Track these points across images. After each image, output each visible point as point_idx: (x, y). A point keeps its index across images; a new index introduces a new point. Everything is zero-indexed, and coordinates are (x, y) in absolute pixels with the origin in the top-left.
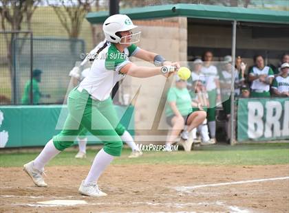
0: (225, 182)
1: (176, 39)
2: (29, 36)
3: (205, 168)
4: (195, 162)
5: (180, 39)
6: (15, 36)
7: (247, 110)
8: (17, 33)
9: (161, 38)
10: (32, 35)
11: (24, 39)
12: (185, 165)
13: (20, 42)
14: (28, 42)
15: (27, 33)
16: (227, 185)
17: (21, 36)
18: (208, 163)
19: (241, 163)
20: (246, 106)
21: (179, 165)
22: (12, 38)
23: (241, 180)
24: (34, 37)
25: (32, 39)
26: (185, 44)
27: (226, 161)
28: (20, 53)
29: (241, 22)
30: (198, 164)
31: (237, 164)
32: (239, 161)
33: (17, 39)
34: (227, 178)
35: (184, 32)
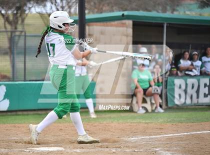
0: (160, 135)
1: (125, 35)
2: (23, 34)
3: (146, 125)
4: (139, 120)
5: (127, 36)
6: (13, 36)
7: (174, 85)
8: (15, 32)
9: (114, 35)
10: (25, 33)
11: (19, 36)
12: (132, 123)
13: (16, 38)
14: (22, 38)
15: (22, 32)
17: (17, 33)
18: (147, 121)
19: (170, 121)
20: (173, 82)
21: (128, 123)
22: (11, 35)
23: (171, 134)
24: (27, 34)
25: (25, 36)
26: (130, 39)
27: (161, 120)
28: (16, 46)
29: (170, 24)
30: (140, 122)
31: (168, 122)
32: (169, 120)
33: (15, 36)
34: (161, 132)
35: (130, 31)
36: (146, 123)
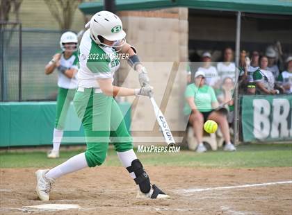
0: (230, 185)
1: (176, 31)
2: (18, 27)
3: (208, 170)
4: (197, 163)
5: (180, 31)
7: (253, 108)
8: (5, 24)
9: (159, 30)
10: (21, 27)
11: (12, 31)
12: (186, 167)
13: (7, 34)
14: (16, 35)
15: (15, 24)
16: (231, 189)
17: (9, 27)
18: (211, 164)
19: (246, 165)
20: (252, 103)
21: (180, 167)
23: (247, 183)
24: (23, 29)
25: (21, 31)
26: (185, 37)
27: (230, 163)
28: (7, 47)
29: (246, 13)
30: (199, 166)
31: (242, 166)
32: (244, 163)
33: (6, 31)
34: (232, 182)
35: (185, 24)
36: (208, 167)
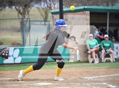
1: (86, 20)
2: (28, 20)
3: (98, 70)
4: (94, 67)
5: (87, 20)
6: (23, 21)
7: (114, 47)
8: (24, 19)
9: (79, 20)
10: (30, 19)
11: (26, 21)
12: (90, 69)
13: (25, 22)
14: (28, 22)
15: (28, 19)
16: (107, 76)
18: (99, 68)
19: (112, 68)
21: (88, 69)
22: (22, 21)
23: (112, 74)
24: (31, 20)
25: (30, 21)
26: (89, 22)
27: (106, 67)
29: (111, 13)
31: (110, 68)
33: (24, 21)
34: (107, 74)
35: (88, 17)
